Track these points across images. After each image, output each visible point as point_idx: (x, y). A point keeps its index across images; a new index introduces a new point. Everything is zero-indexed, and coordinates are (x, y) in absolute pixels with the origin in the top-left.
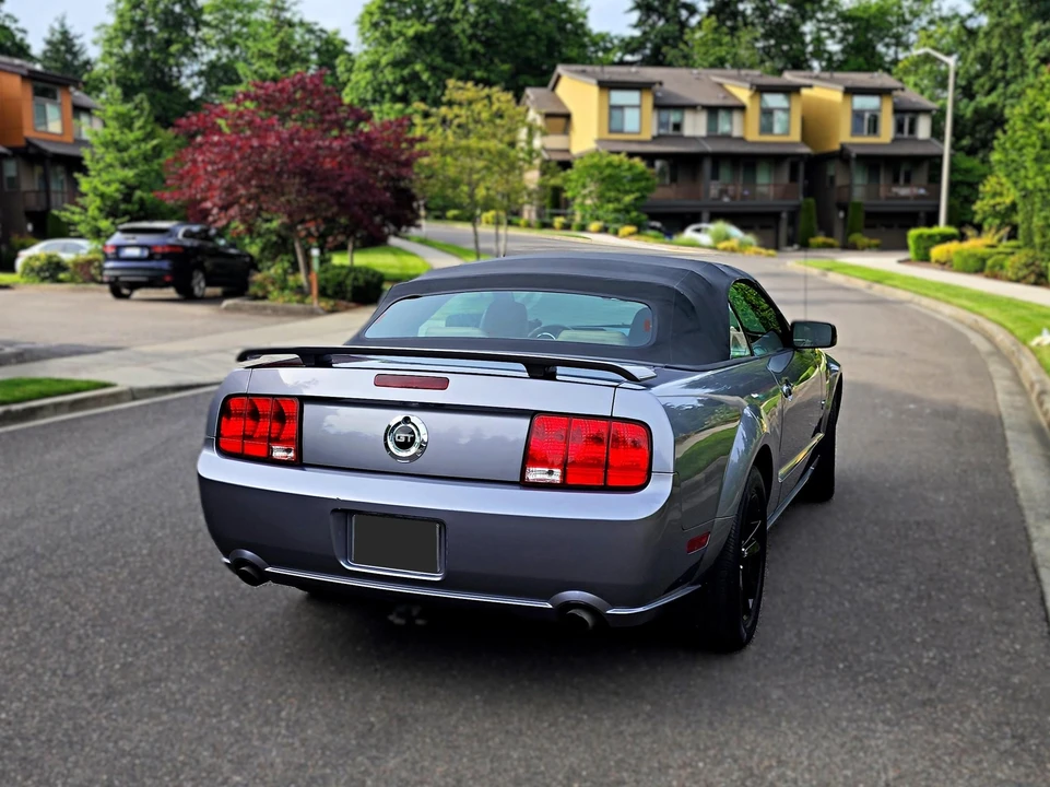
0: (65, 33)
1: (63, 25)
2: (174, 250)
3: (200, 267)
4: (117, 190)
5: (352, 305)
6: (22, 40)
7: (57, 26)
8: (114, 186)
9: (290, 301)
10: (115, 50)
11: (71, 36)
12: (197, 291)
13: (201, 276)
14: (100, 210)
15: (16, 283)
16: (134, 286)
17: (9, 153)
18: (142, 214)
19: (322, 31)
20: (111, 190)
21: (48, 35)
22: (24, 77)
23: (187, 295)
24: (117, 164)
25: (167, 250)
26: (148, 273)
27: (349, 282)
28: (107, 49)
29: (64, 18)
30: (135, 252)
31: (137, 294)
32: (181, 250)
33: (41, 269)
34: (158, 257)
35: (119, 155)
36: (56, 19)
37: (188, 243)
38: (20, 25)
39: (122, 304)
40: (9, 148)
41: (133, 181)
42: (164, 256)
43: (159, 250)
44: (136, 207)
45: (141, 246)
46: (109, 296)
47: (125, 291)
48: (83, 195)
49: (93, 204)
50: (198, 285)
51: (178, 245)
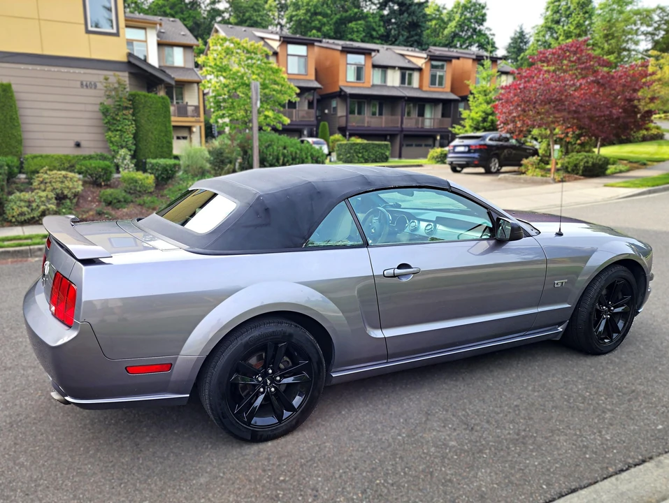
0: (521, 33)
1: (521, 28)
2: (482, 147)
3: (497, 156)
4: (480, 116)
5: (582, 177)
6: (492, 39)
7: (518, 30)
8: (480, 114)
9: (536, 176)
10: (541, 38)
11: (524, 34)
12: (493, 169)
13: (497, 161)
14: (471, 126)
15: (425, 164)
16: (463, 166)
17: (460, 99)
18: (491, 128)
21: (513, 35)
22: (474, 60)
23: (488, 172)
24: (483, 102)
25: (478, 148)
26: (467, 159)
27: (582, 164)
28: (537, 38)
29: (522, 25)
30: (462, 149)
31: (466, 170)
32: (486, 147)
33: (437, 157)
34: (472, 151)
35: (485, 98)
36: (519, 26)
37: (490, 143)
38: (492, 32)
39: (457, 175)
40: (460, 97)
41: (489, 111)
42: (475, 151)
43: (474, 148)
45: (465, 146)
46: (450, 170)
47: (458, 169)
48: (464, 119)
49: (467, 123)
50: (494, 165)
51: (485, 145)
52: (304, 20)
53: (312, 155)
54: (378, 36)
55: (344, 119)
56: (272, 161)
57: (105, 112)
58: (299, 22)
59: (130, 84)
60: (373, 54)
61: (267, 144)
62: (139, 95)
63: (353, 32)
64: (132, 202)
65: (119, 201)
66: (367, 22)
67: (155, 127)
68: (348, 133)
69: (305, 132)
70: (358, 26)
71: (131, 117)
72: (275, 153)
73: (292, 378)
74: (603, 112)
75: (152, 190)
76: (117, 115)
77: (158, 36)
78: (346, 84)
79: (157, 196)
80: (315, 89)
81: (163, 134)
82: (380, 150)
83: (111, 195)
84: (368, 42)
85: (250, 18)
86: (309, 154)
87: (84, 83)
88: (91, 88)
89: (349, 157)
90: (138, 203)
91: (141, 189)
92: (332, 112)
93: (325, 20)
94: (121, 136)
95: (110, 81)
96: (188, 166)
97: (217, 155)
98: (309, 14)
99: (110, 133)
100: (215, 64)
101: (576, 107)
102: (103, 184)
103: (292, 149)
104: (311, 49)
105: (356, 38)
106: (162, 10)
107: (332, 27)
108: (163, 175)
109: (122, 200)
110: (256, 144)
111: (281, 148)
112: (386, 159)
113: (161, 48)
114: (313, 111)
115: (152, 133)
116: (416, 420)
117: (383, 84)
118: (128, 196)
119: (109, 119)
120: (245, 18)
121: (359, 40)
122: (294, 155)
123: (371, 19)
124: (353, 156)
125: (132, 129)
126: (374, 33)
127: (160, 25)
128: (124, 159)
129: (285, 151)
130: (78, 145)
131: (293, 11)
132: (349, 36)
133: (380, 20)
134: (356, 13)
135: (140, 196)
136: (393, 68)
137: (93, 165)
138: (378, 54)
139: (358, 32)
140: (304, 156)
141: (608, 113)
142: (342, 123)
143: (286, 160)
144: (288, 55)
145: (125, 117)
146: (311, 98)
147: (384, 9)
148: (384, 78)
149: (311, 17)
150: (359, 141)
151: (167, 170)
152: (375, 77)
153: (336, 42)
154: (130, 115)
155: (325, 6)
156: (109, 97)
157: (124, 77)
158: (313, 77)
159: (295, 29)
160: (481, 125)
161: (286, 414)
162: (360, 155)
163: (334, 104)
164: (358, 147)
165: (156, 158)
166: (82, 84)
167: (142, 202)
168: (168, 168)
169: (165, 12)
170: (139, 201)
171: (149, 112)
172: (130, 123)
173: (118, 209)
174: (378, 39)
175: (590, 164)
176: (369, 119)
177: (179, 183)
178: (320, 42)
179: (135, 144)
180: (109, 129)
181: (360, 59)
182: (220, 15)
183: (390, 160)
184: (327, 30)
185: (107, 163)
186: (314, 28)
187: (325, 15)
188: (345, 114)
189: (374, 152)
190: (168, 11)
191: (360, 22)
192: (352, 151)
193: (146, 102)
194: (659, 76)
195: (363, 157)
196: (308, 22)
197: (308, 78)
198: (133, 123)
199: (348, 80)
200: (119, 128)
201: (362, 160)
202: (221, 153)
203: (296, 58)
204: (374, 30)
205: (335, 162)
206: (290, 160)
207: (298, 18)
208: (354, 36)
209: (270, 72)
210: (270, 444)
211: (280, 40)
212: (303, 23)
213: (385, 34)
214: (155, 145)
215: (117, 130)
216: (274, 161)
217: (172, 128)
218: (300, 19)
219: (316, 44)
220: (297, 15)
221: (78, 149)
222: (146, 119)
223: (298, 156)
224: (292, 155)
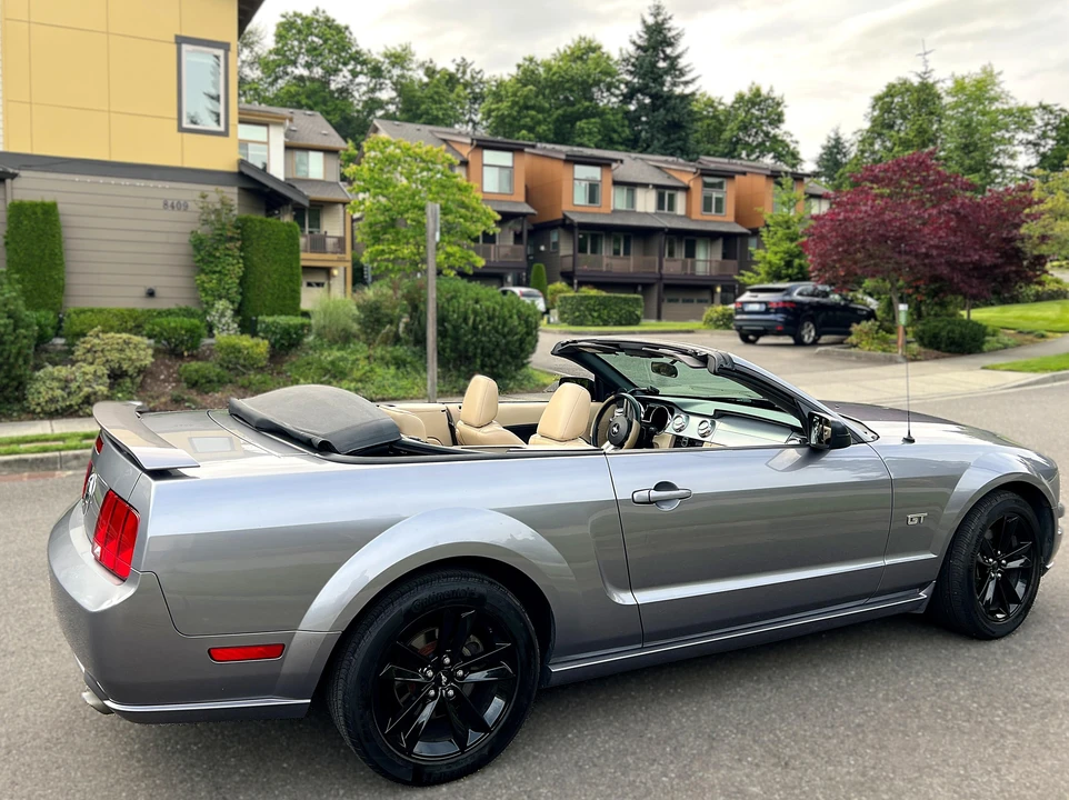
0: (838, 140)
1: (837, 134)
2: (787, 305)
3: (812, 319)
4: (781, 259)
5: (947, 355)
7: (832, 135)
8: (779, 256)
9: (875, 350)
10: (867, 148)
11: (842, 141)
12: (807, 339)
13: (811, 326)
16: (759, 334)
17: (749, 232)
18: (800, 276)
19: (1062, 110)
20: (775, 260)
21: (825, 143)
22: (768, 176)
23: (799, 343)
24: (783, 237)
25: (780, 305)
26: (764, 323)
27: (944, 333)
28: (861, 148)
29: (838, 128)
30: (756, 307)
31: (762, 340)
32: (793, 305)
33: (718, 320)
34: (772, 311)
35: (786, 232)
36: (833, 130)
37: (800, 298)
38: (794, 139)
39: (751, 349)
40: (749, 229)
41: (795, 251)
43: (775, 306)
44: (796, 271)
45: (760, 303)
46: (738, 340)
47: (751, 337)
48: (757, 263)
49: (762, 268)
50: (809, 334)
51: (791, 302)
52: (509, 115)
53: (519, 312)
54: (620, 140)
55: (571, 259)
56: (456, 320)
57: (198, 244)
58: (501, 119)
59: (239, 204)
60: (614, 165)
61: (449, 296)
62: (251, 220)
63: (584, 134)
64: (231, 382)
65: (210, 381)
66: (603, 120)
67: (274, 267)
68: (576, 281)
69: (510, 279)
70: (591, 126)
71: (237, 253)
72: (462, 310)
73: (485, 673)
74: (969, 256)
75: (265, 363)
76: (216, 249)
77: (286, 136)
78: (572, 208)
79: (272, 374)
80: (524, 215)
81: (286, 279)
82: (626, 307)
83: (197, 371)
84: (606, 149)
85: (427, 113)
86: (515, 311)
87: (170, 203)
88: (179, 209)
89: (578, 317)
90: (240, 384)
91: (246, 363)
92: (551, 250)
93: (540, 116)
94: (220, 281)
95: (208, 199)
96: (324, 327)
97: (371, 312)
98: (516, 108)
99: (203, 277)
100: (372, 177)
101: (927, 248)
102: (186, 354)
103: (488, 303)
104: (519, 156)
105: (587, 143)
106: (296, 99)
107: (551, 126)
108: (283, 342)
109: (215, 379)
110: (432, 295)
111: (471, 302)
112: (636, 321)
113: (290, 152)
114: (521, 247)
115: (269, 277)
116: (692, 749)
117: (630, 209)
118: (225, 373)
119: (203, 254)
120: (419, 112)
121: (592, 145)
122: (491, 313)
123: (610, 117)
124: (585, 316)
125: (238, 270)
126: (615, 136)
127: (291, 120)
128: (222, 315)
129: (478, 306)
130: (151, 294)
131: (492, 103)
132: (578, 140)
133: (623, 118)
134: (587, 108)
135: (244, 374)
136: (645, 185)
137: (173, 325)
138: (622, 166)
139: (590, 133)
140: (507, 314)
141: (977, 257)
142: (567, 265)
143: (478, 319)
144: (484, 165)
145: (227, 252)
146: (519, 228)
147: (630, 103)
148: (632, 201)
149: (519, 112)
150: (594, 292)
151: (289, 334)
152: (617, 200)
153: (558, 147)
154: (236, 250)
155: (541, 97)
156: (206, 222)
157: (232, 194)
158: (522, 199)
159: (496, 128)
160: (784, 272)
161: (474, 737)
162: (595, 314)
163: (554, 237)
164: (592, 302)
165: (272, 314)
166: (166, 204)
167: (246, 383)
168: (292, 331)
169: (298, 102)
170: (241, 380)
171: (267, 245)
172: (235, 261)
173: (207, 393)
174: (621, 144)
175: (957, 335)
176: (609, 260)
177: (307, 354)
178: (533, 147)
179: (241, 294)
180: (202, 271)
181: (594, 173)
182: (382, 108)
183: (643, 322)
184: (544, 131)
185: (196, 321)
186: (524, 127)
187: (540, 110)
188: (571, 252)
189: (617, 309)
190: (304, 101)
191: (593, 120)
192: (582, 308)
193: (262, 230)
194: (1048, 205)
195: (599, 317)
196: (514, 119)
197: (513, 198)
198: (241, 261)
199: (576, 203)
200: (218, 269)
201: (598, 321)
202: (377, 308)
203: (497, 169)
204: (615, 131)
205: (555, 324)
206: (485, 319)
207: (500, 113)
208: (585, 140)
209: (455, 190)
210: (444, 789)
211: (472, 144)
212: (507, 120)
213: (632, 137)
214: (272, 294)
215: (214, 272)
216: (461, 320)
217: (301, 270)
218: (503, 114)
219: (527, 150)
220: (498, 109)
221: (151, 300)
222: (261, 255)
223: (497, 314)
224: (487, 312)
